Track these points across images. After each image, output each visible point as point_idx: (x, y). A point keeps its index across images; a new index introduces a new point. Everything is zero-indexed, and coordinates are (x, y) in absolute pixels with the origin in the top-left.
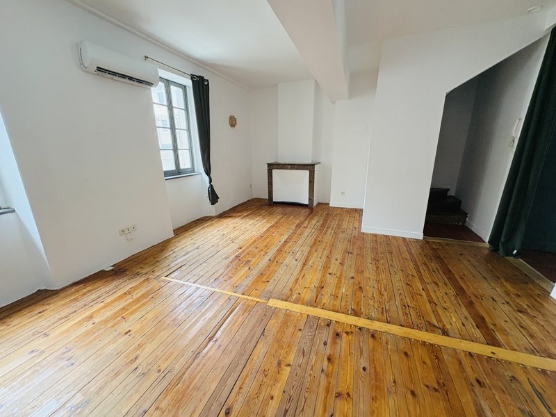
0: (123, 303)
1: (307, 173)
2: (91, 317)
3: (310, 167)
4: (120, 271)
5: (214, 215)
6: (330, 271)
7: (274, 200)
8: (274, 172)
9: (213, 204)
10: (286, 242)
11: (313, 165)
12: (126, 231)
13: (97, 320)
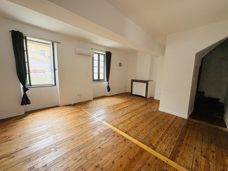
0: (70, 112)
1: (145, 84)
2: (62, 113)
3: (147, 82)
4: (74, 105)
5: (109, 95)
6: (130, 119)
7: (133, 94)
8: (134, 83)
9: (108, 91)
10: (125, 107)
11: (148, 81)
12: (79, 95)
13: (63, 114)
